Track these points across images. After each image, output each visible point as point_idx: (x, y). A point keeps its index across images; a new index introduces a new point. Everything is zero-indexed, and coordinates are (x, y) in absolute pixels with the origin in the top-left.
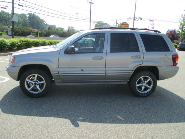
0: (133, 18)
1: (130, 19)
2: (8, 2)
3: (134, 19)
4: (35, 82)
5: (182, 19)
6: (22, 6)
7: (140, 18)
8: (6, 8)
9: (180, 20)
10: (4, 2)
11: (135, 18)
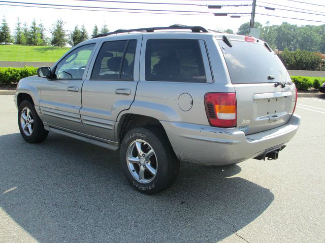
2: (245, 5)
4: (28, 119)
6: (274, 9)
8: (239, 17)
10: (237, 6)
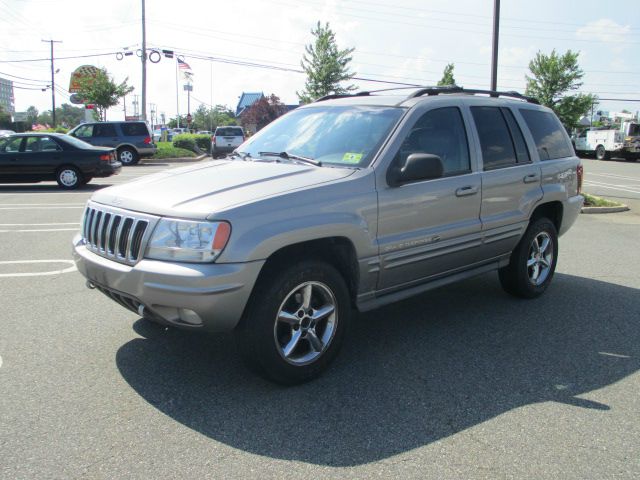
0: (140, 53)
1: (127, 54)
3: (144, 57)
4: (305, 316)
5: (310, 58)
7: (164, 52)
9: (306, 64)
11: (148, 52)
